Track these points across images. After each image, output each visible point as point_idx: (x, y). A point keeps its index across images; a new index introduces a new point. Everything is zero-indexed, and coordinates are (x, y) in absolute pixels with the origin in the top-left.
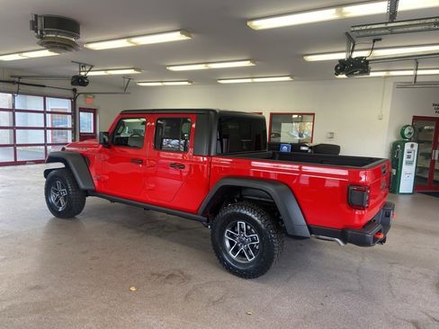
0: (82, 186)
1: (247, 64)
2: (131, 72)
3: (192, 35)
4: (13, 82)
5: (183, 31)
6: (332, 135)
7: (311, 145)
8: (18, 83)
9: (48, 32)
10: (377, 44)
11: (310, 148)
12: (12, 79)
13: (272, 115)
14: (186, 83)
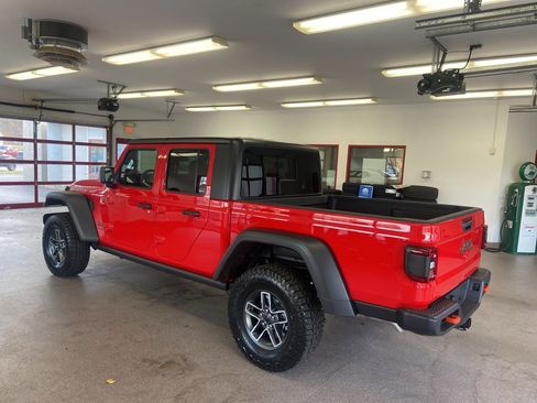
0: (83, 236)
1: (310, 81)
2: (171, 93)
3: (230, 43)
4: (35, 107)
5: (216, 37)
6: (428, 175)
7: (400, 187)
8: (42, 108)
9: (46, 41)
10: (475, 53)
11: (399, 190)
12: (34, 103)
13: (351, 148)
14: (244, 108)
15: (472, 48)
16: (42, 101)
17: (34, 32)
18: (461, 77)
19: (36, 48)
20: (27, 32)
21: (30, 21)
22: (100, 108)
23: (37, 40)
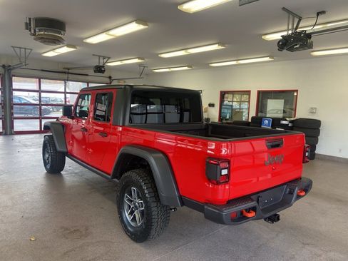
3: (149, 24)
4: (65, 73)
5: (139, 21)
7: (292, 119)
11: (291, 122)
12: (64, 70)
13: (259, 92)
14: (186, 68)
15: (318, 14)
16: (69, 69)
17: (32, 25)
18: (309, 36)
19: (34, 35)
20: (28, 26)
21: (30, 19)
22: (95, 72)
23: (35, 31)
